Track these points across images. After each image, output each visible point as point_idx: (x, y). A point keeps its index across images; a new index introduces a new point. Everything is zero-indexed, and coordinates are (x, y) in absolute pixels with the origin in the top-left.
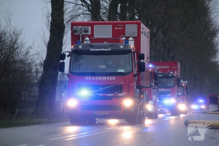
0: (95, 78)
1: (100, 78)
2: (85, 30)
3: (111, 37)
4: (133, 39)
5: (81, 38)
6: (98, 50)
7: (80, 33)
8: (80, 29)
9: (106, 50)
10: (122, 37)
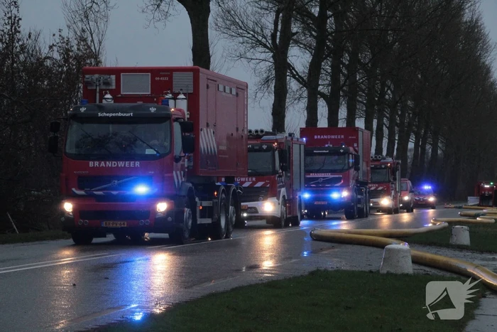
0: (105, 164)
1: (115, 164)
2: (105, 81)
3: (149, 93)
4: (184, 97)
5: (98, 94)
6: (111, 115)
7: (96, 86)
8: (97, 79)
9: (125, 115)
10: (167, 94)
